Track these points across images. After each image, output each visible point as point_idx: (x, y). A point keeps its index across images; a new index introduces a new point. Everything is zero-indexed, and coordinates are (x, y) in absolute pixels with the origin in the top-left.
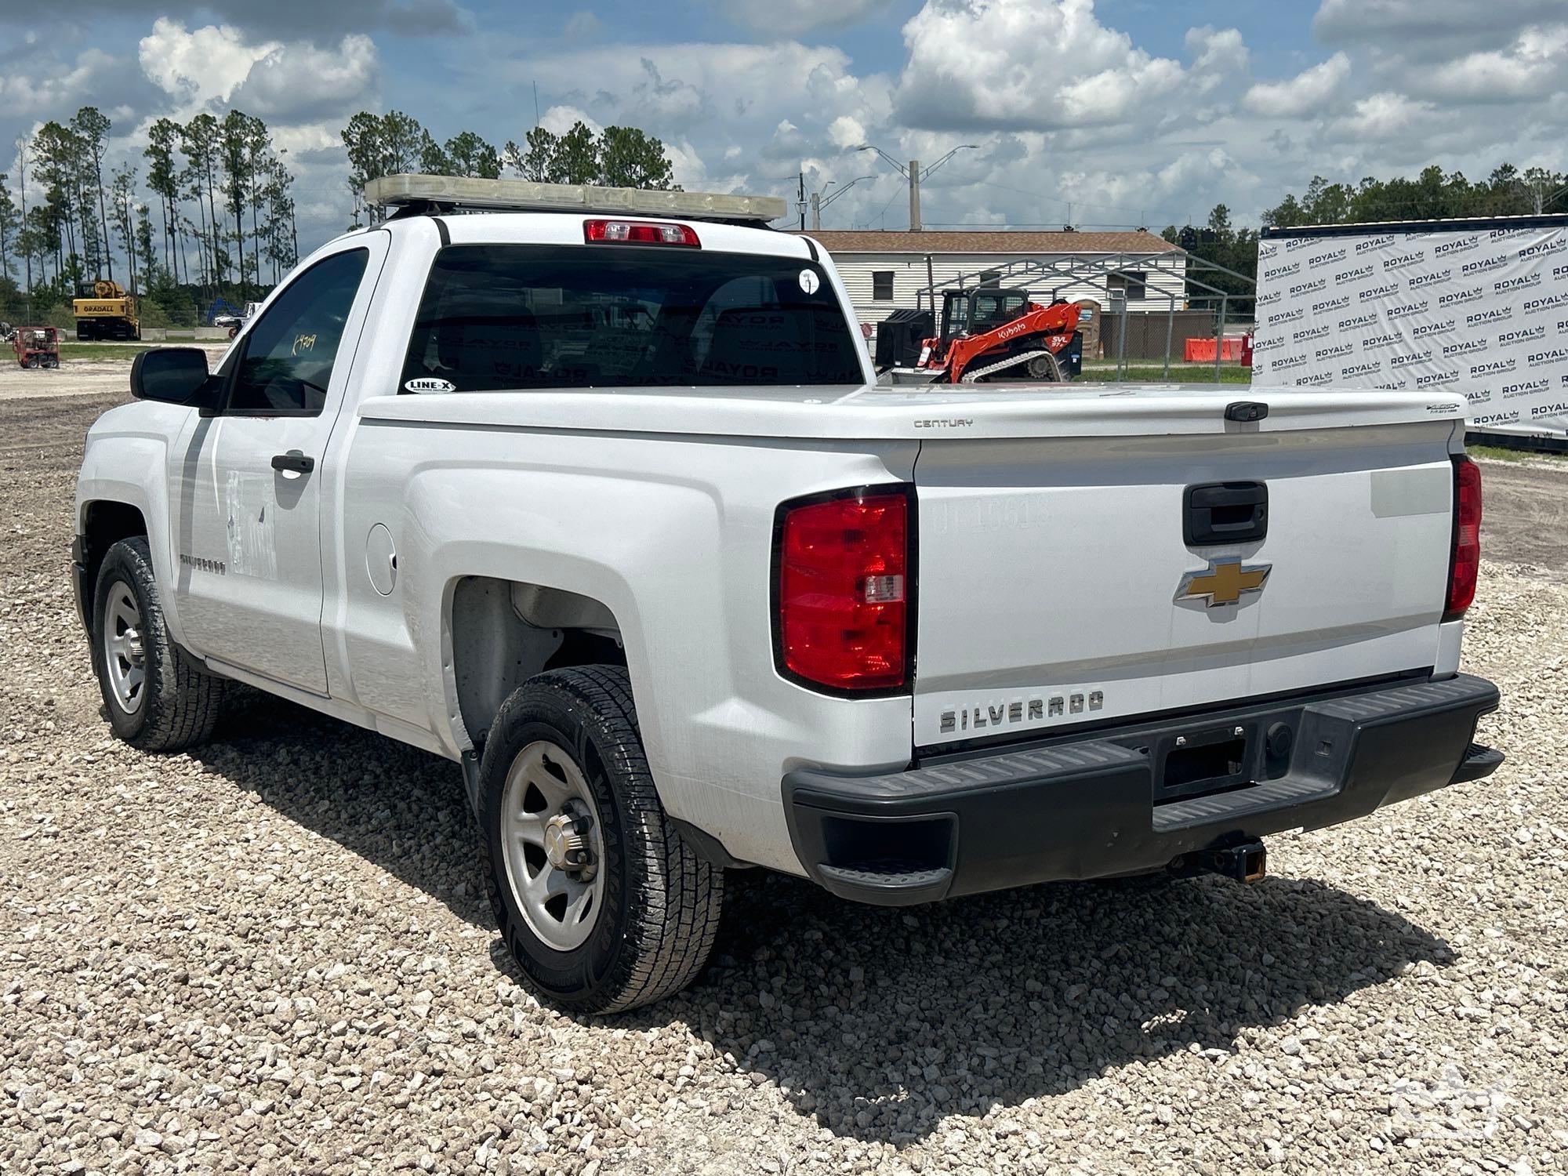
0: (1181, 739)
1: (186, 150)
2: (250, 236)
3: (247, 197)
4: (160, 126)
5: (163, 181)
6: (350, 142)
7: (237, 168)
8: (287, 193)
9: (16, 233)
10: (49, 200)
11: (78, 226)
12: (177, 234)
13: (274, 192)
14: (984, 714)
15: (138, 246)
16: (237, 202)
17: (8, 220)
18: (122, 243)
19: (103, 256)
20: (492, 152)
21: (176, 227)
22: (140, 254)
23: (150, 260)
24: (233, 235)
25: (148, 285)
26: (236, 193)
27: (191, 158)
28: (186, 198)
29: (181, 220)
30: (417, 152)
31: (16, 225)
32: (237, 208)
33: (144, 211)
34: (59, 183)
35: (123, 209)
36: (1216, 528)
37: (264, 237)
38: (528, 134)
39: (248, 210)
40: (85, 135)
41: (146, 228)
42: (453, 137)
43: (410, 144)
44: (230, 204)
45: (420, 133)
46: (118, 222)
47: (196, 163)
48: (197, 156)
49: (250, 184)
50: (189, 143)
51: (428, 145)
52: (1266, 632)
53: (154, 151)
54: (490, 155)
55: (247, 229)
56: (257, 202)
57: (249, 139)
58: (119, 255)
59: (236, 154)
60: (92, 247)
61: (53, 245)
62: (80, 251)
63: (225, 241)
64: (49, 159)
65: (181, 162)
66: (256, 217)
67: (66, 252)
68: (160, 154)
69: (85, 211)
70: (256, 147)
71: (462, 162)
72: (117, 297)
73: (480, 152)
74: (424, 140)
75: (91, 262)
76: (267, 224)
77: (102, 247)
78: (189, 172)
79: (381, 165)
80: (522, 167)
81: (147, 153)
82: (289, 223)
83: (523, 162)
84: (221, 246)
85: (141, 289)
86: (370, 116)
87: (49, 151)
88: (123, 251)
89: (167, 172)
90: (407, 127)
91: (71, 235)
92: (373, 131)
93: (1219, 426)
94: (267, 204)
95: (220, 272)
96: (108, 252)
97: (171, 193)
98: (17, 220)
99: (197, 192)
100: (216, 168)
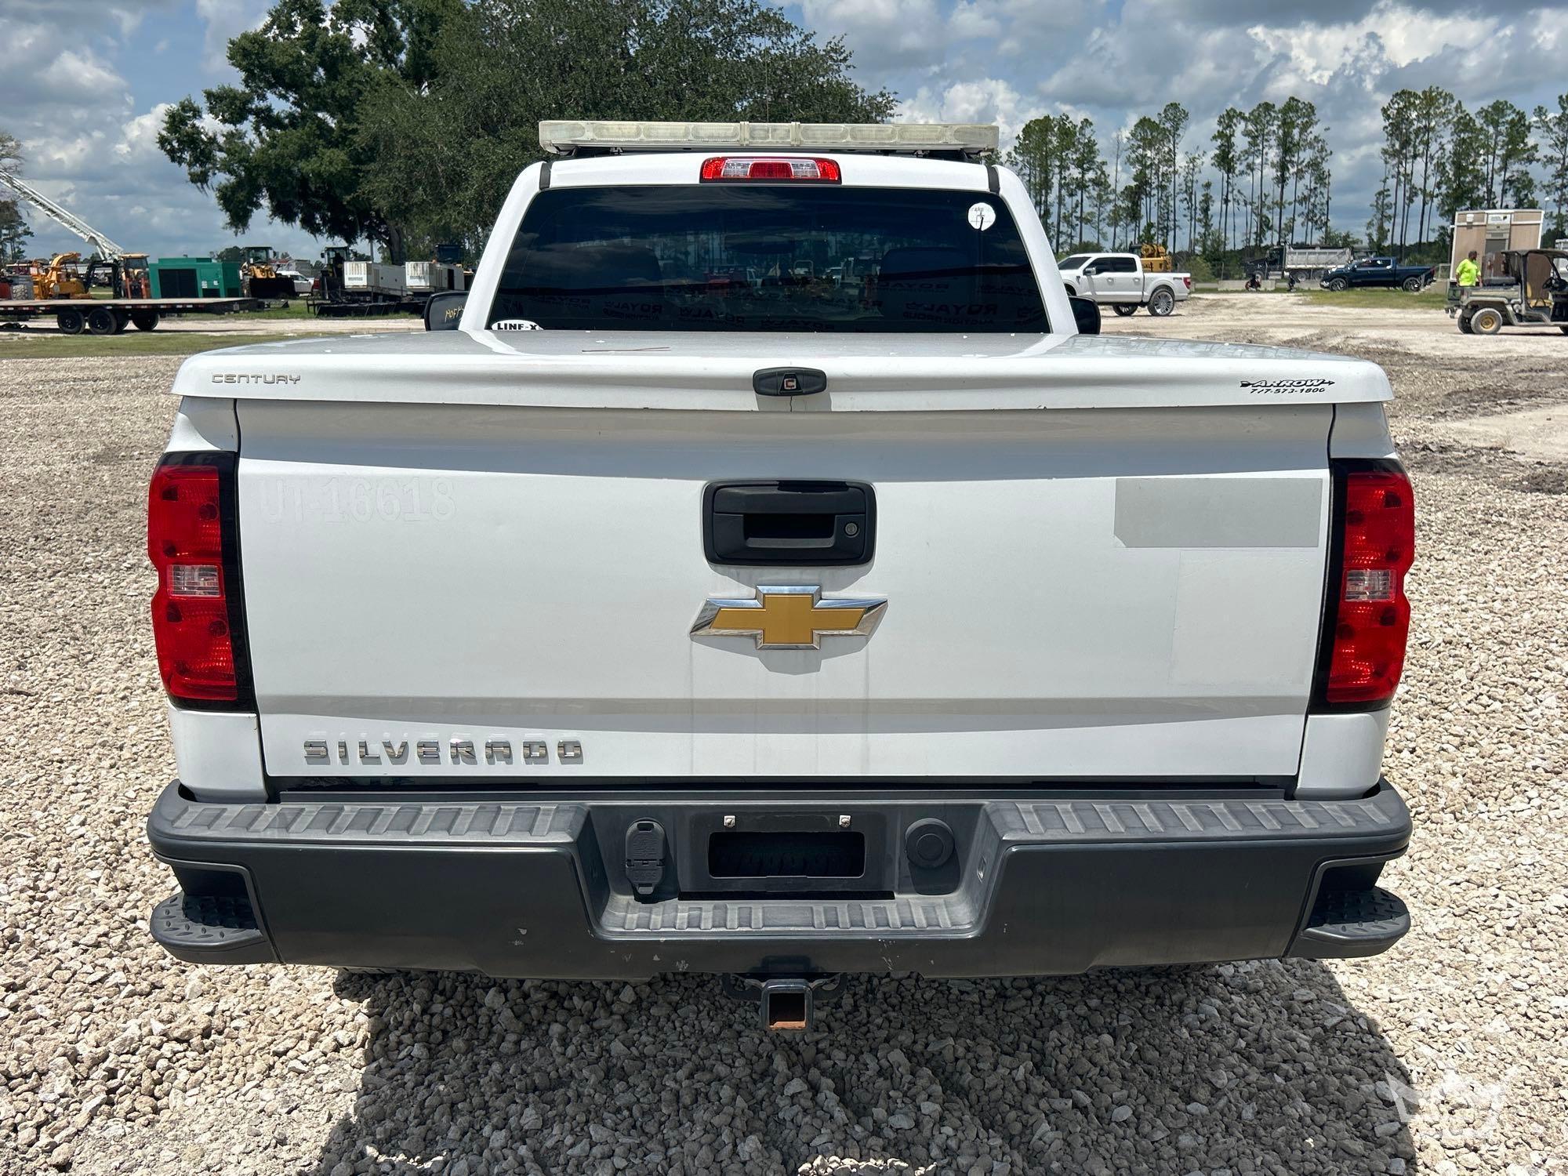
0: (729, 819)
1: (1246, 133)
2: (1290, 204)
3: (1293, 170)
4: (1228, 113)
5: (1225, 160)
6: (1388, 117)
7: (1287, 147)
8: (1325, 166)
9: (1110, 207)
10: (1135, 179)
11: (1155, 200)
12: (1230, 204)
13: (1314, 165)
14: (375, 749)
15: (1199, 215)
16: (1283, 175)
17: (1105, 198)
18: (1187, 213)
19: (1171, 224)
20: (1522, 116)
21: (1230, 197)
22: (1200, 221)
23: (1207, 226)
24: (1277, 203)
25: (1204, 246)
26: (1283, 167)
27: (1250, 140)
28: (1242, 173)
29: (1235, 192)
30: (1449, 122)
31: (1110, 201)
32: (1282, 180)
33: (1208, 185)
34: (1145, 167)
35: (1189, 184)
36: (755, 543)
37: (1301, 204)
38: (1561, 97)
39: (1291, 181)
40: (1168, 125)
41: (1207, 199)
42: (1487, 104)
43: (1442, 115)
44: (1277, 178)
45: (1454, 105)
46: (1185, 196)
47: (1253, 144)
48: (1255, 138)
49: (1295, 159)
50: (1250, 127)
51: (1460, 115)
52: (884, 690)
53: (1221, 135)
54: (1520, 120)
55: (1289, 196)
56: (1299, 175)
57: (1299, 122)
58: (1183, 222)
59: (1287, 134)
60: (1164, 217)
61: (1134, 215)
62: (1154, 220)
63: (1269, 208)
64: (1139, 147)
65: (1240, 142)
66: (1296, 187)
67: (1143, 223)
68: (1225, 139)
69: (1162, 187)
70: (1304, 128)
71: (1491, 130)
72: (1158, 256)
73: (1509, 118)
74: (1457, 112)
75: (1162, 229)
76: (1306, 193)
77: (1172, 217)
78: (1246, 152)
79: (1413, 137)
80: (1549, 130)
81: (1215, 138)
82: (1325, 191)
83: (1551, 125)
84: (1265, 212)
85: (1198, 249)
86: (1410, 93)
87: (1141, 140)
88: (1186, 219)
89: (1229, 152)
90: (1441, 101)
91: (1150, 209)
92: (1409, 106)
93: (749, 401)
94: (1307, 176)
95: (1260, 235)
96: (1175, 220)
97: (1230, 170)
98: (1112, 197)
99: (1251, 167)
100: (1271, 147)
